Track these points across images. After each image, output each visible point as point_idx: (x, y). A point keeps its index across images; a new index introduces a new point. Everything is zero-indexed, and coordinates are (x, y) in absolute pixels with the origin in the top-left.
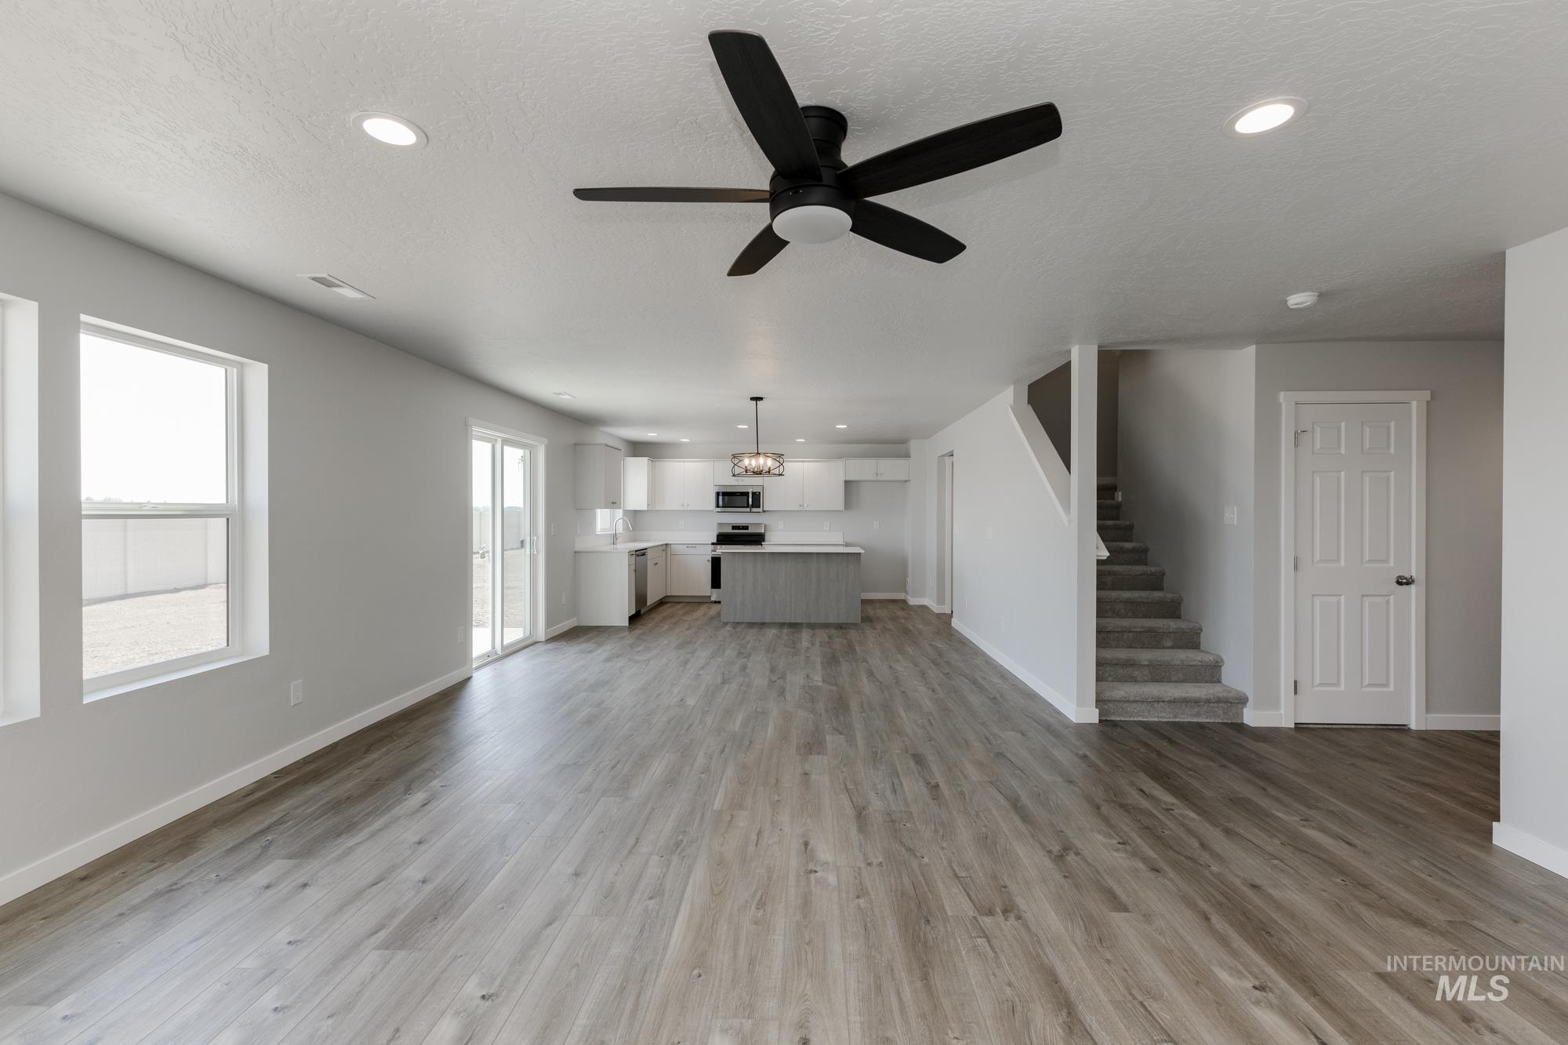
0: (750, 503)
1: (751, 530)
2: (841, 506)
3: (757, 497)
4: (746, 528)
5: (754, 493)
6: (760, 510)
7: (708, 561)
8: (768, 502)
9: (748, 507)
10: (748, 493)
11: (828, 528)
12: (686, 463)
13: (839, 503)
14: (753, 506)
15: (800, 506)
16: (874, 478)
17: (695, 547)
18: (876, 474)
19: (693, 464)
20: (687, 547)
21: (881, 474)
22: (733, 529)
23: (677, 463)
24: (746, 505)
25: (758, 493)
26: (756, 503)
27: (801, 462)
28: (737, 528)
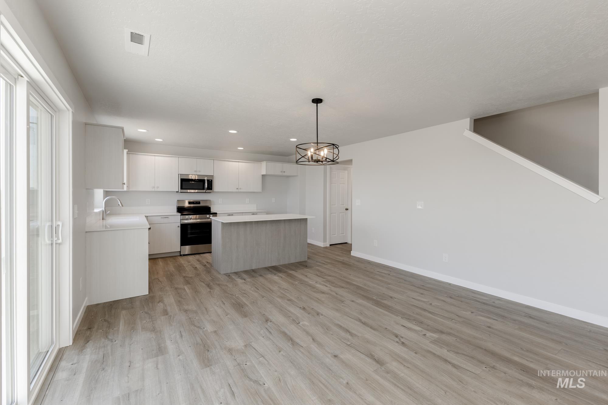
0: (206, 186)
1: (202, 204)
3: (210, 183)
4: (199, 203)
5: (209, 181)
7: (178, 227)
8: (216, 186)
9: (203, 189)
10: (206, 180)
11: (248, 202)
12: (156, 157)
13: (257, 187)
15: (237, 189)
16: (280, 174)
17: (168, 217)
18: (281, 172)
19: (162, 158)
20: (162, 218)
21: (284, 172)
22: (189, 204)
23: (150, 157)
24: (202, 188)
25: (211, 181)
26: (210, 187)
27: (238, 162)
28: (192, 203)
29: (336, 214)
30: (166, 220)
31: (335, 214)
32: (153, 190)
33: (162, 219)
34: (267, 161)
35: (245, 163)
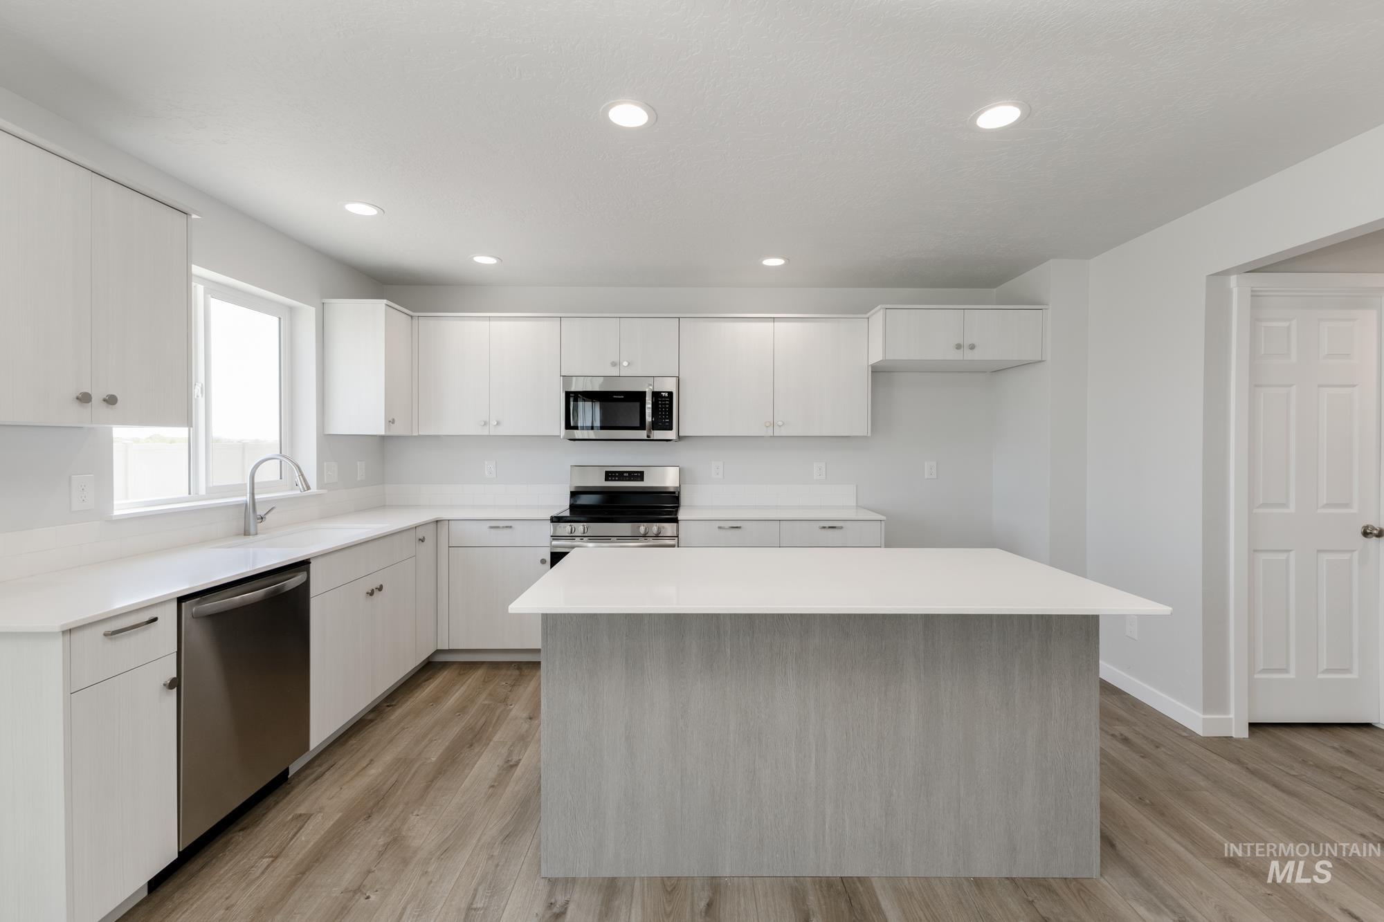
0: (649, 418)
1: (649, 482)
2: (860, 426)
3: (663, 402)
4: (639, 476)
5: (656, 395)
6: (671, 435)
7: (544, 559)
8: (689, 417)
9: (642, 426)
10: (644, 393)
11: (822, 477)
12: (493, 323)
13: (857, 418)
14: (655, 426)
15: (768, 425)
16: (954, 355)
17: (511, 527)
18: (959, 347)
19: (512, 324)
20: (491, 527)
21: (972, 347)
22: (607, 479)
23: (474, 323)
24: (638, 424)
25: (667, 395)
26: (662, 418)
27: (771, 322)
28: (617, 476)
29: (1292, 554)
30: (502, 537)
31: (1283, 556)
32: (486, 432)
33: (493, 530)
34: (888, 306)
35: (802, 322)
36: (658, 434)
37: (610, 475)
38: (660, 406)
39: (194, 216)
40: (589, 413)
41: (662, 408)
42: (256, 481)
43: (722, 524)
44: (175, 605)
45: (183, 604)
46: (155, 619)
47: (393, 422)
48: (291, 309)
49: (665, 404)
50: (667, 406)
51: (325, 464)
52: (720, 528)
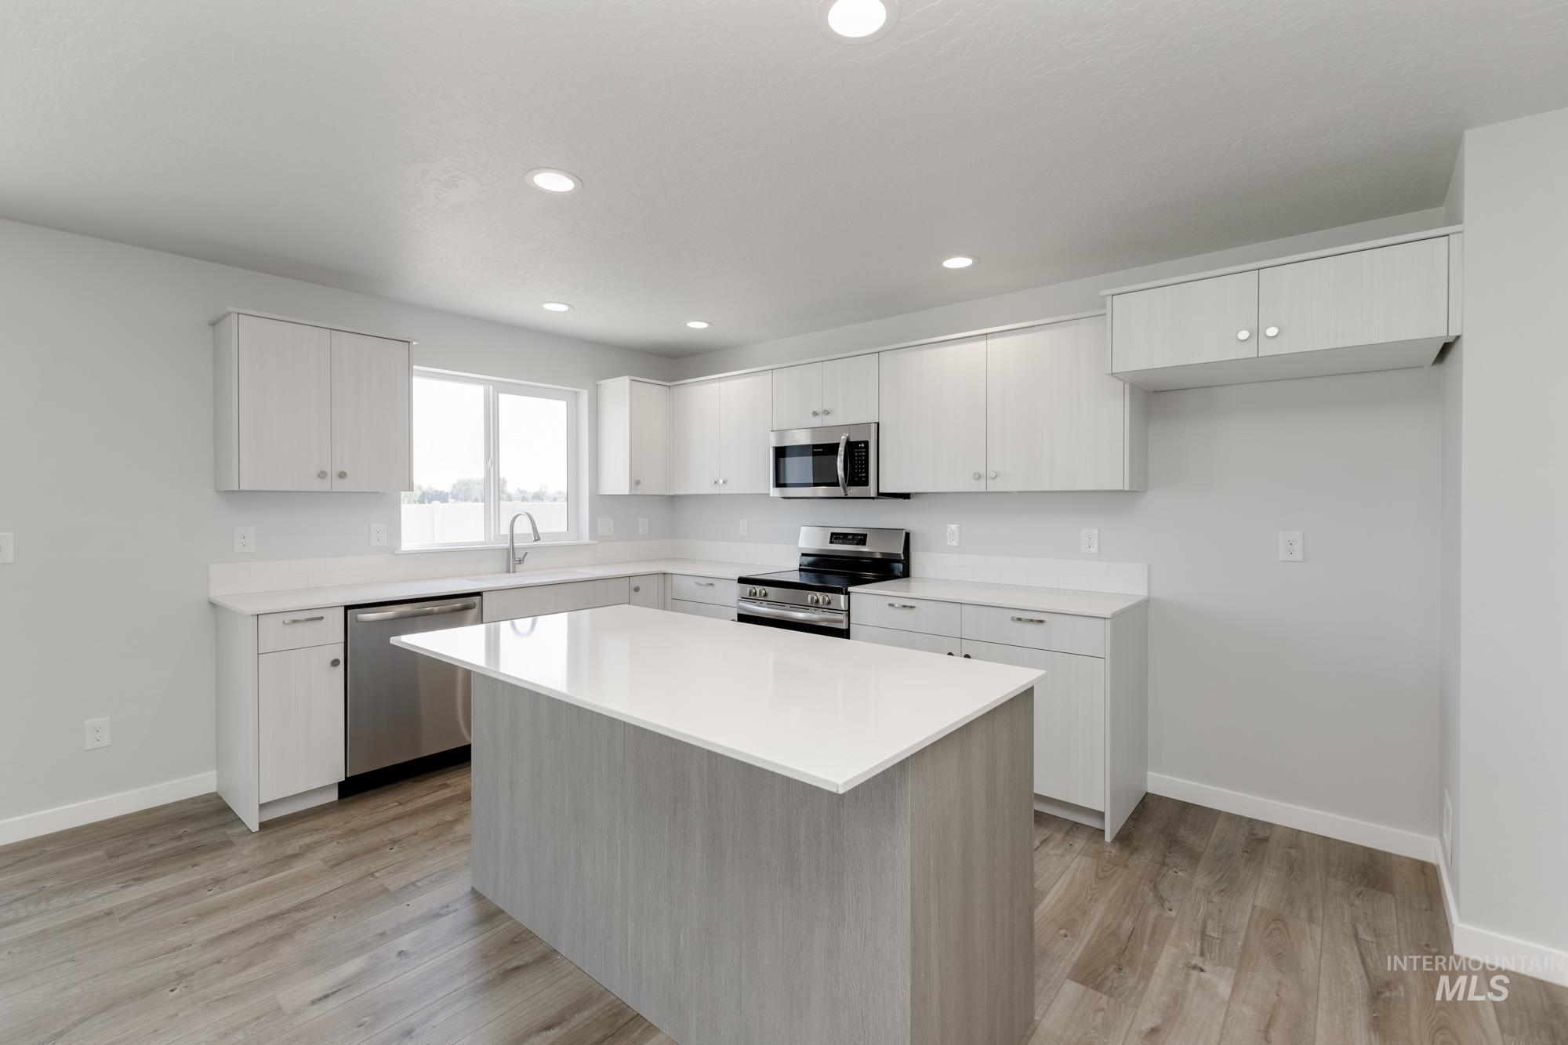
0: (840, 471)
1: (879, 546)
2: (1113, 475)
3: (857, 455)
4: (862, 539)
5: (849, 445)
6: (870, 491)
11: (1094, 549)
12: (722, 383)
14: (847, 482)
15: (978, 477)
17: (712, 585)
20: (697, 583)
22: (834, 543)
24: (829, 480)
25: (863, 445)
26: (858, 473)
27: (983, 340)
28: (841, 539)
30: (708, 593)
33: (699, 587)
34: (1115, 291)
35: (1017, 334)
36: (854, 491)
37: (836, 537)
38: (856, 458)
39: (414, 343)
40: (799, 468)
41: (858, 460)
42: (515, 532)
43: (892, 601)
44: (342, 610)
45: (349, 611)
46: (322, 618)
47: (638, 483)
48: (576, 393)
49: (862, 456)
50: (864, 458)
51: (599, 519)
52: (890, 605)
